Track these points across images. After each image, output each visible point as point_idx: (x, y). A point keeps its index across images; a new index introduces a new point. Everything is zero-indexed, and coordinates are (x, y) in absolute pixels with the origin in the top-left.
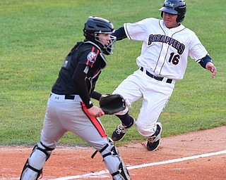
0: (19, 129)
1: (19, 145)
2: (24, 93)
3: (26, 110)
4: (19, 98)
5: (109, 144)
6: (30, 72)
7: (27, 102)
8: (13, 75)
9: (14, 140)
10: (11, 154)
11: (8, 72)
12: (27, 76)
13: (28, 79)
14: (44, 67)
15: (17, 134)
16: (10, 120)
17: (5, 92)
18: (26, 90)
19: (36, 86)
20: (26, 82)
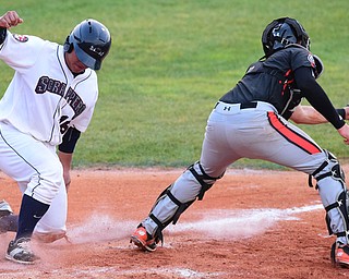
0: (152, 140)
1: (151, 165)
2: (161, 81)
3: (163, 110)
4: (151, 90)
5: (329, 161)
6: (170, 48)
7: (164, 96)
8: (142, 52)
9: (143, 158)
10: (139, 181)
11: (133, 47)
12: (164, 53)
13: (166, 58)
14: (192, 39)
15: (148, 148)
16: (137, 126)
17: (128, 79)
18: (164, 76)
19: (180, 70)
20: (164, 63)
